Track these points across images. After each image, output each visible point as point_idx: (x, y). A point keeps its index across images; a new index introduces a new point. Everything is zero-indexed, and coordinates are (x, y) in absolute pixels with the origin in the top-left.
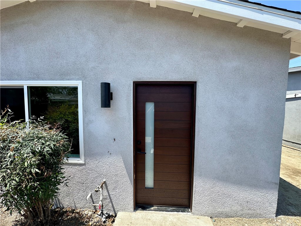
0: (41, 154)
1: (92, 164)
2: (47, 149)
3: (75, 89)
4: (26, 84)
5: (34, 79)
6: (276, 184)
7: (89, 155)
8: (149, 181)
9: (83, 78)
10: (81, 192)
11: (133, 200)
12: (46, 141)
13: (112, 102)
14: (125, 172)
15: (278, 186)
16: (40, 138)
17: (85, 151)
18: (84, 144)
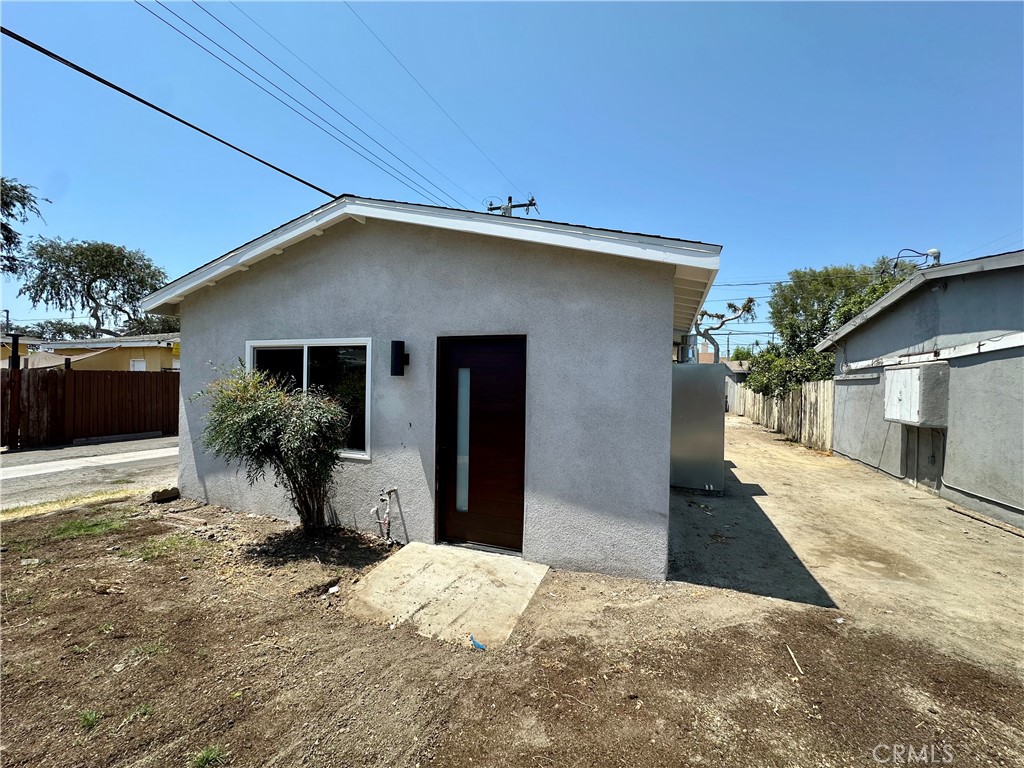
0: (318, 423)
1: (381, 461)
2: (324, 420)
3: (363, 348)
4: (306, 343)
5: (315, 337)
6: (665, 516)
7: (378, 446)
8: (463, 501)
9: (373, 333)
10: (364, 504)
11: (433, 525)
12: (324, 413)
13: (406, 369)
14: (423, 477)
15: (667, 521)
16: (319, 408)
17: (371, 441)
18: (371, 430)
